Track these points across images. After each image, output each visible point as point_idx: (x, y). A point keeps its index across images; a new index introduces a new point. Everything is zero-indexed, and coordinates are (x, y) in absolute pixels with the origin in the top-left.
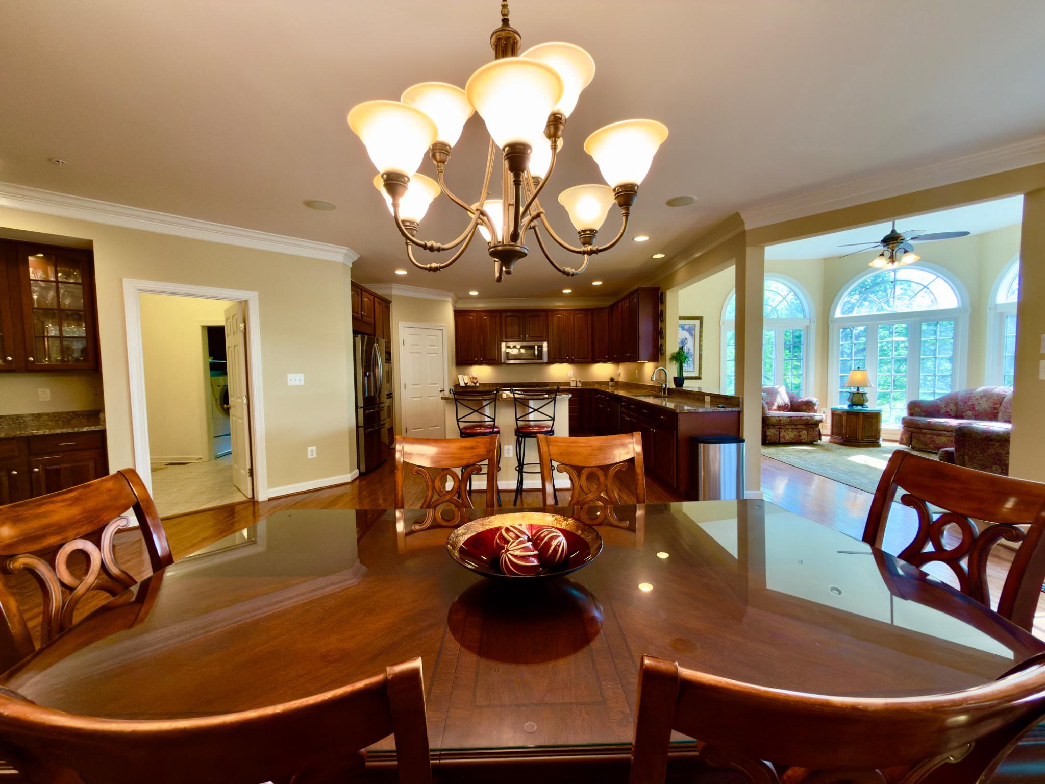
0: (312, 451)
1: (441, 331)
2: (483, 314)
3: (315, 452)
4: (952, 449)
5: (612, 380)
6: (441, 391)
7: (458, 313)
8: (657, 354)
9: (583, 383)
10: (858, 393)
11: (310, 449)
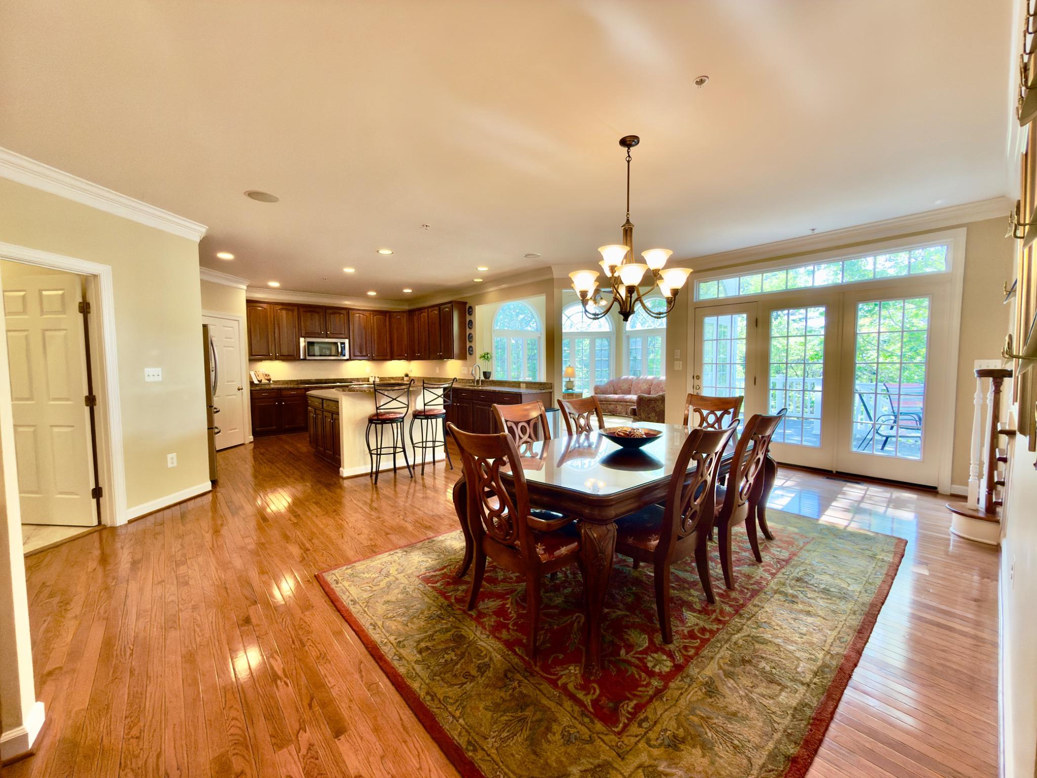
0: (172, 459)
1: (237, 322)
2: (278, 307)
3: (175, 460)
4: (635, 407)
5: (407, 375)
6: (239, 390)
7: (250, 304)
8: (465, 353)
9: (381, 379)
10: (570, 381)
11: (169, 456)
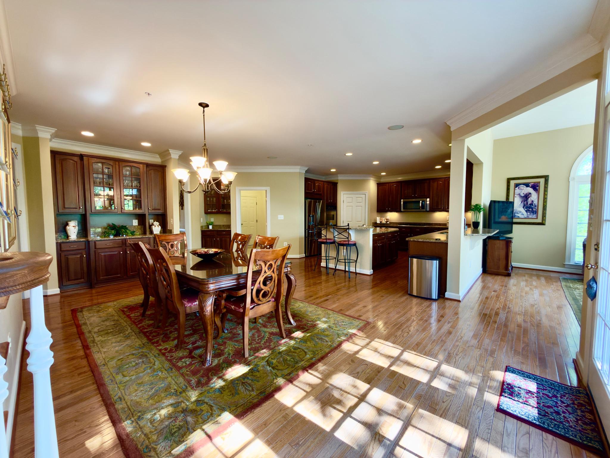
1: (364, 195)
2: (392, 184)
7: (379, 185)
